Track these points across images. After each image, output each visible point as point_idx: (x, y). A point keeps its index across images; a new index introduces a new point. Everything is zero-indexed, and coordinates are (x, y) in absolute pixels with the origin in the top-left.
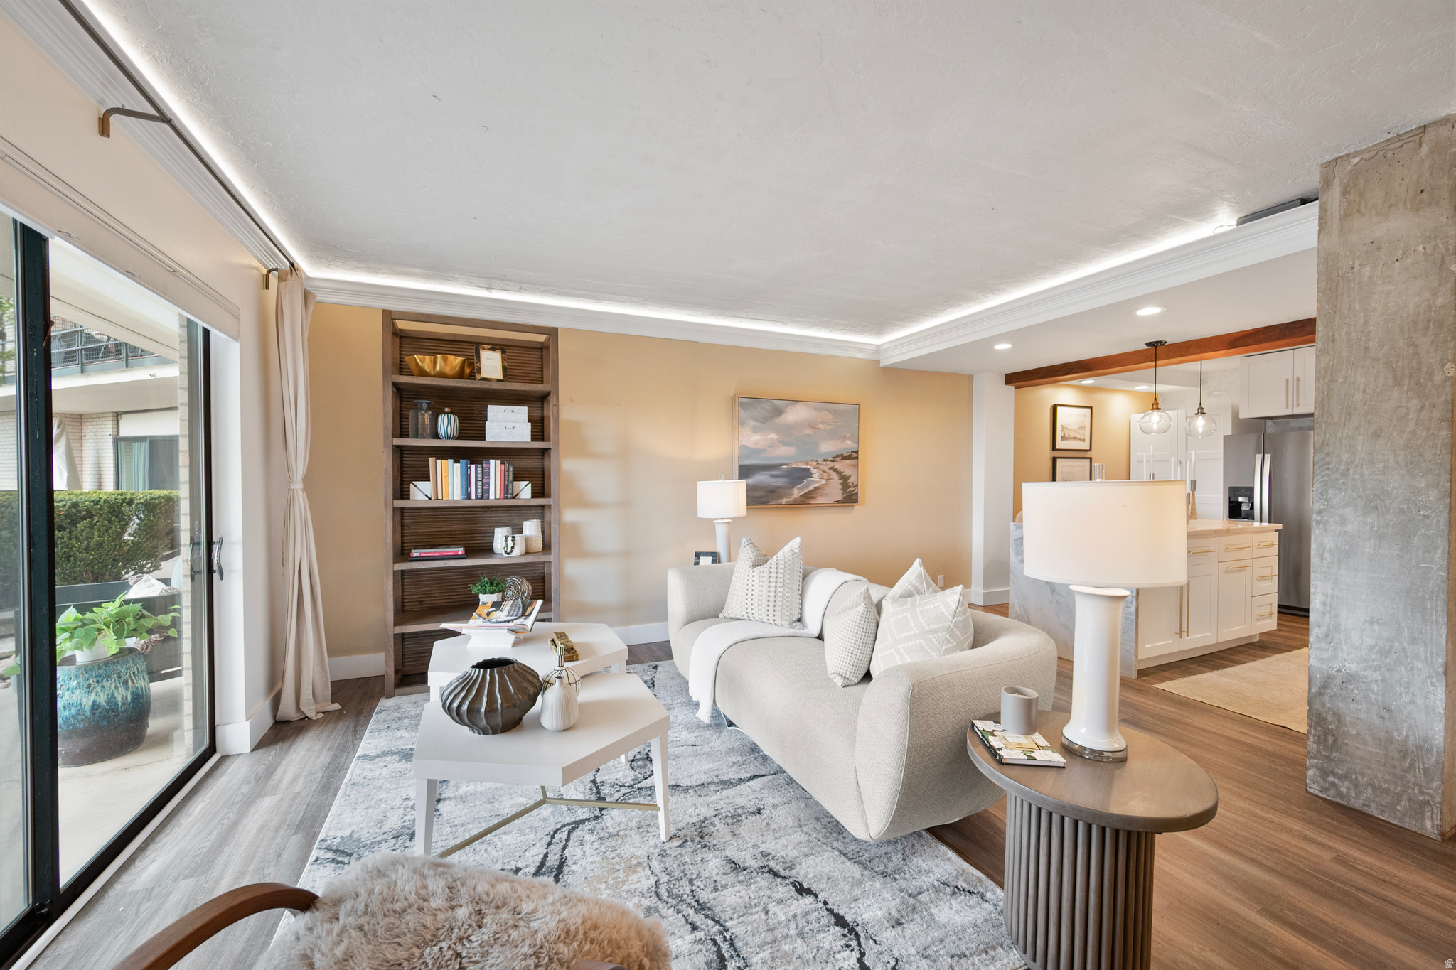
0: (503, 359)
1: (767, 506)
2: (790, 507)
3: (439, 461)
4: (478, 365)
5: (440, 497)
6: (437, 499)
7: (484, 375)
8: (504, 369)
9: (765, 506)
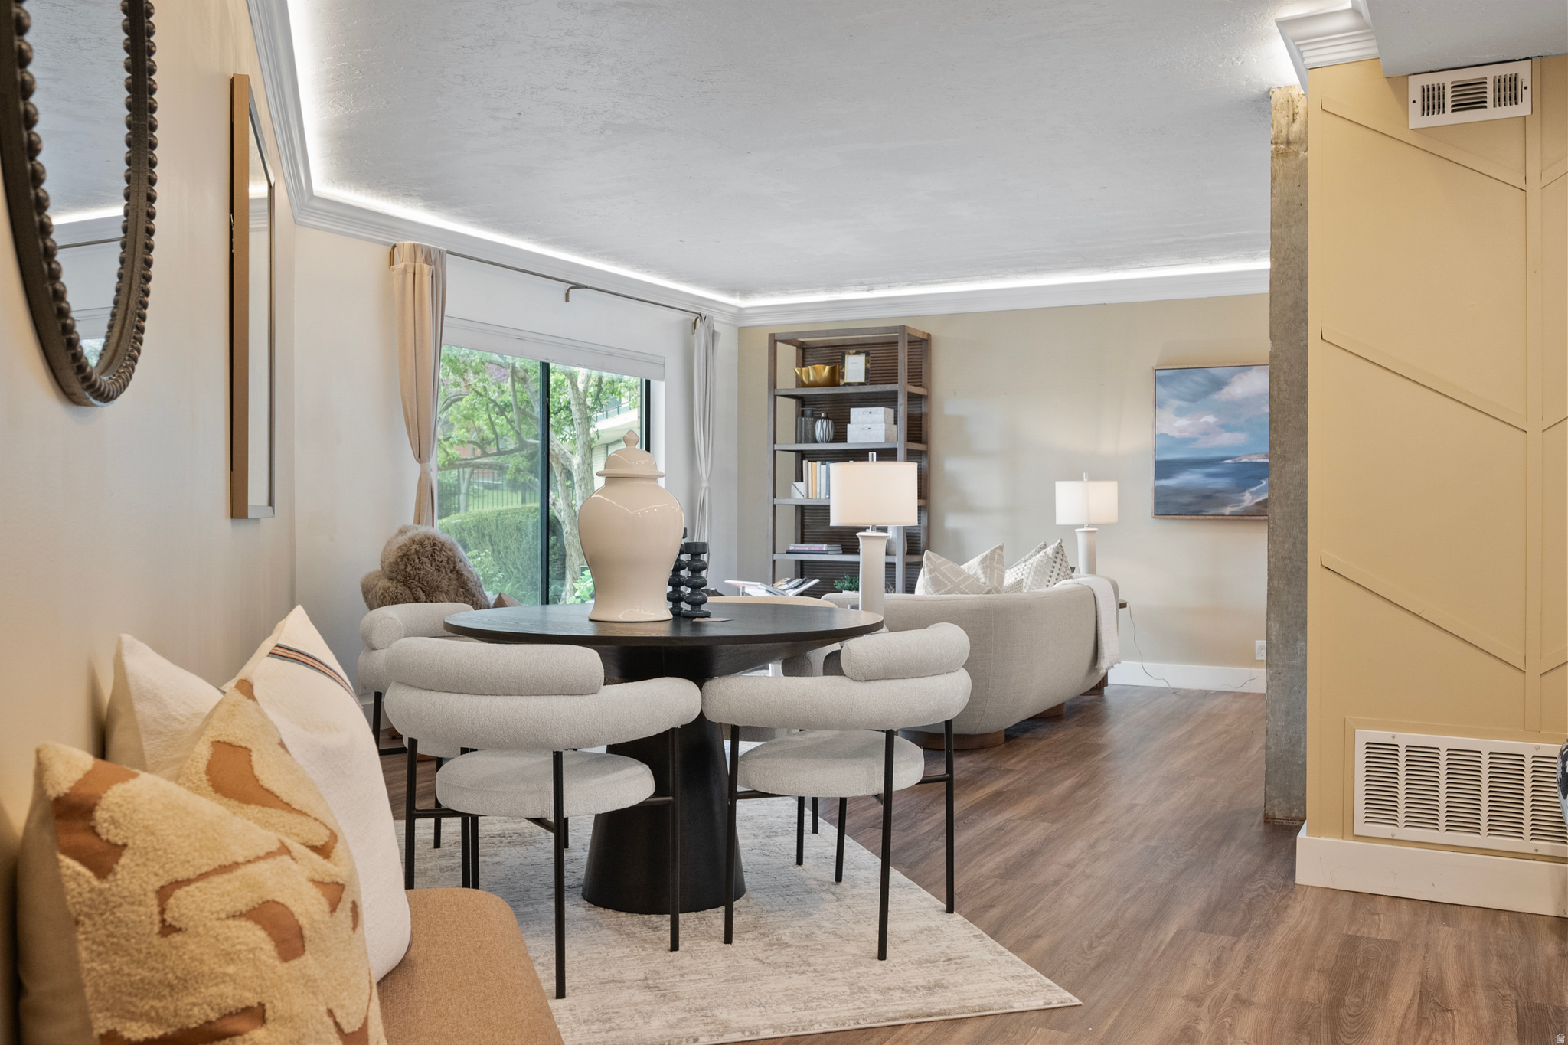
0: (867, 361)
1: (1200, 517)
2: (1238, 520)
3: (810, 463)
4: (842, 371)
5: (810, 497)
6: (808, 498)
7: (848, 379)
8: (867, 371)
9: (1196, 517)
